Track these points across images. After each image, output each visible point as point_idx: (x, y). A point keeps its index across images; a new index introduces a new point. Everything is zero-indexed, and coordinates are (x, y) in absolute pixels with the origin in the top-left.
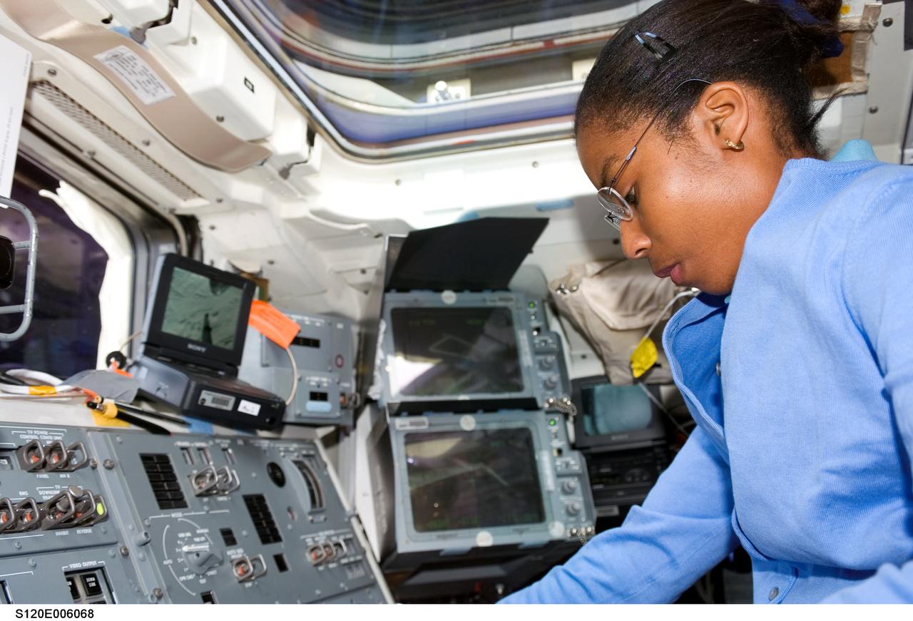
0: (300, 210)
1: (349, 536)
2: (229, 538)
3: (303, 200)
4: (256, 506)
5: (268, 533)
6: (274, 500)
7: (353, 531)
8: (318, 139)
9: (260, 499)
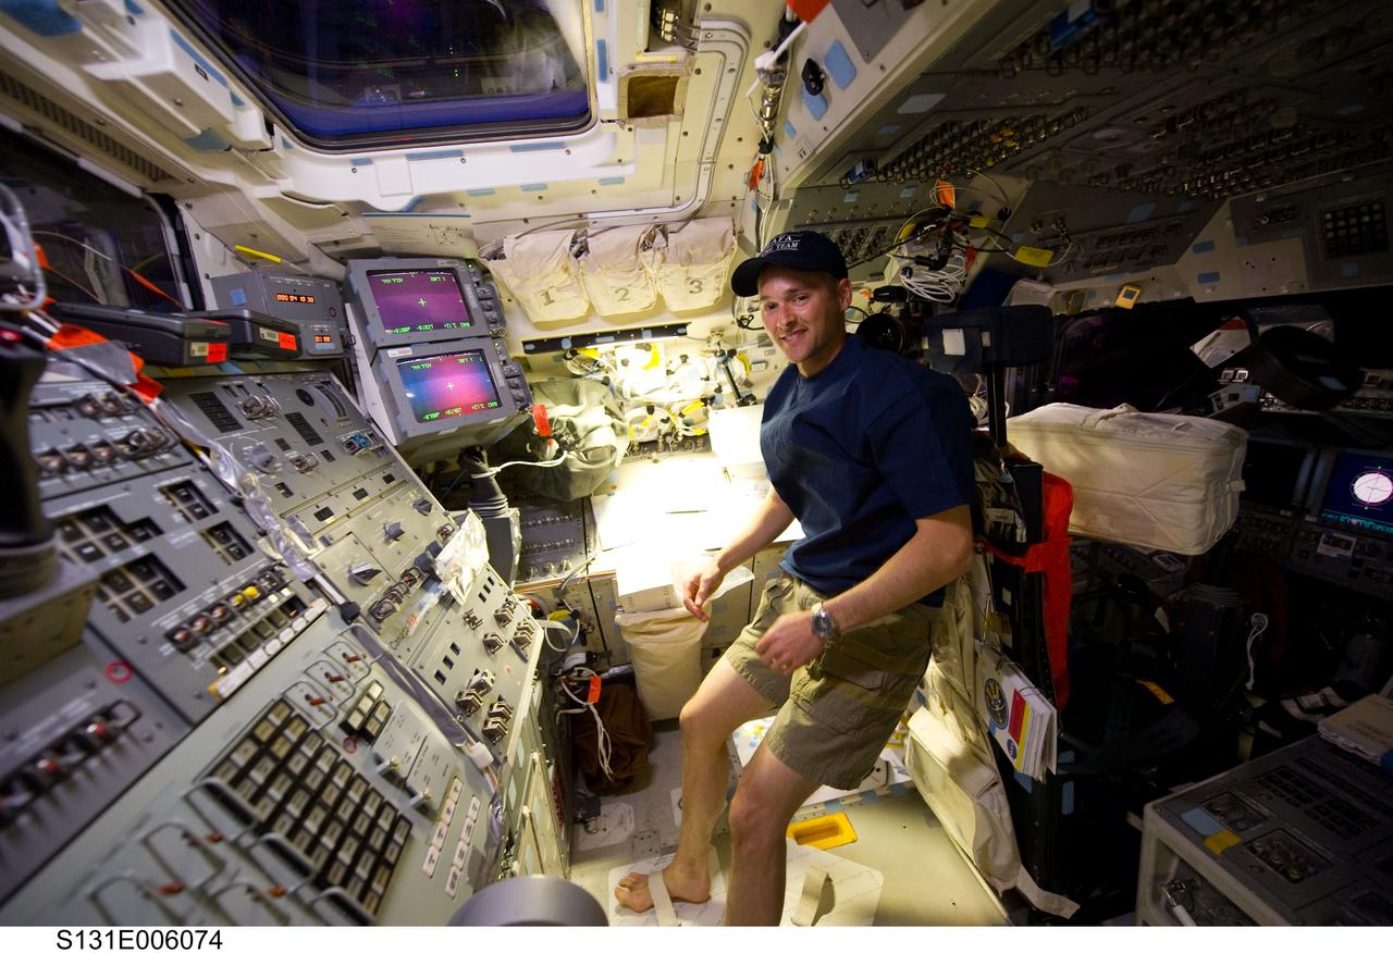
0: (272, 191)
1: (370, 432)
2: (283, 445)
3: (274, 184)
4: (297, 421)
5: (312, 438)
6: (310, 415)
7: (372, 429)
8: (276, 128)
9: (299, 415)
